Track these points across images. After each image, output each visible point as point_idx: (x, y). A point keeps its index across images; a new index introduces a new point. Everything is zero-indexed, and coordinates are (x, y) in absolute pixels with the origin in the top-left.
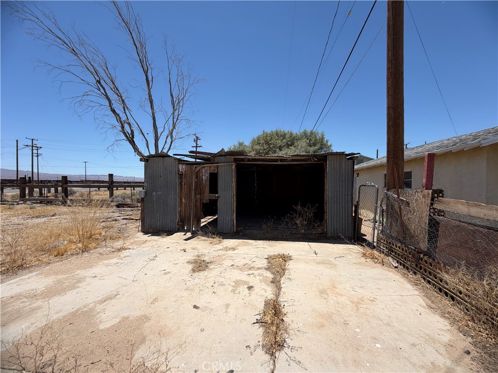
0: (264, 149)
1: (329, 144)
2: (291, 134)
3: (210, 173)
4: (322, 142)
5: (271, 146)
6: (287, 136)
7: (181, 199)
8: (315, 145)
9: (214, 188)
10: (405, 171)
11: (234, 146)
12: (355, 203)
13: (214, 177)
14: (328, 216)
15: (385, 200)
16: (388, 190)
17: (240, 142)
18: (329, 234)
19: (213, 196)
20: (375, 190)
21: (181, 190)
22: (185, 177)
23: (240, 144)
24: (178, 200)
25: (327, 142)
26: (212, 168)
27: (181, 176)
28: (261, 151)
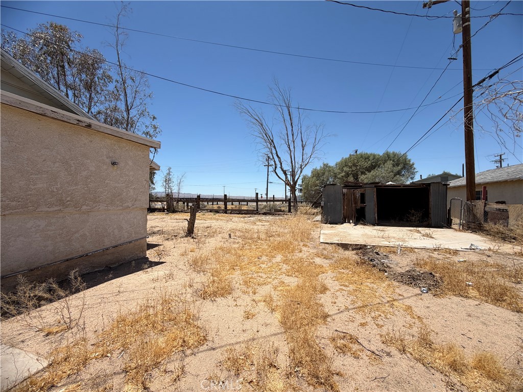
0: (353, 171)
1: (411, 163)
2: (374, 156)
3: (361, 193)
4: (405, 161)
5: (358, 167)
6: (371, 158)
7: (344, 207)
8: (398, 165)
9: (363, 201)
10: (476, 190)
11: (321, 167)
12: (448, 208)
13: (363, 195)
14: (432, 215)
15: (466, 205)
16: (467, 201)
17: (325, 163)
18: (433, 225)
19: (363, 205)
20: (460, 202)
21: (344, 202)
22: (347, 195)
23: (324, 165)
24: (342, 207)
25: (409, 161)
26: (362, 191)
27: (344, 195)
28: (350, 172)
